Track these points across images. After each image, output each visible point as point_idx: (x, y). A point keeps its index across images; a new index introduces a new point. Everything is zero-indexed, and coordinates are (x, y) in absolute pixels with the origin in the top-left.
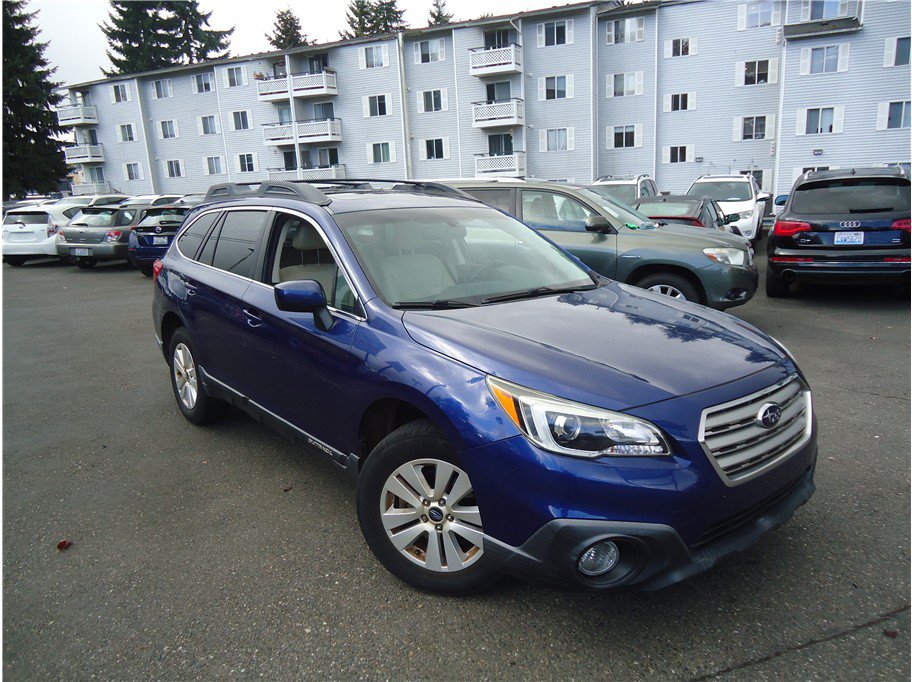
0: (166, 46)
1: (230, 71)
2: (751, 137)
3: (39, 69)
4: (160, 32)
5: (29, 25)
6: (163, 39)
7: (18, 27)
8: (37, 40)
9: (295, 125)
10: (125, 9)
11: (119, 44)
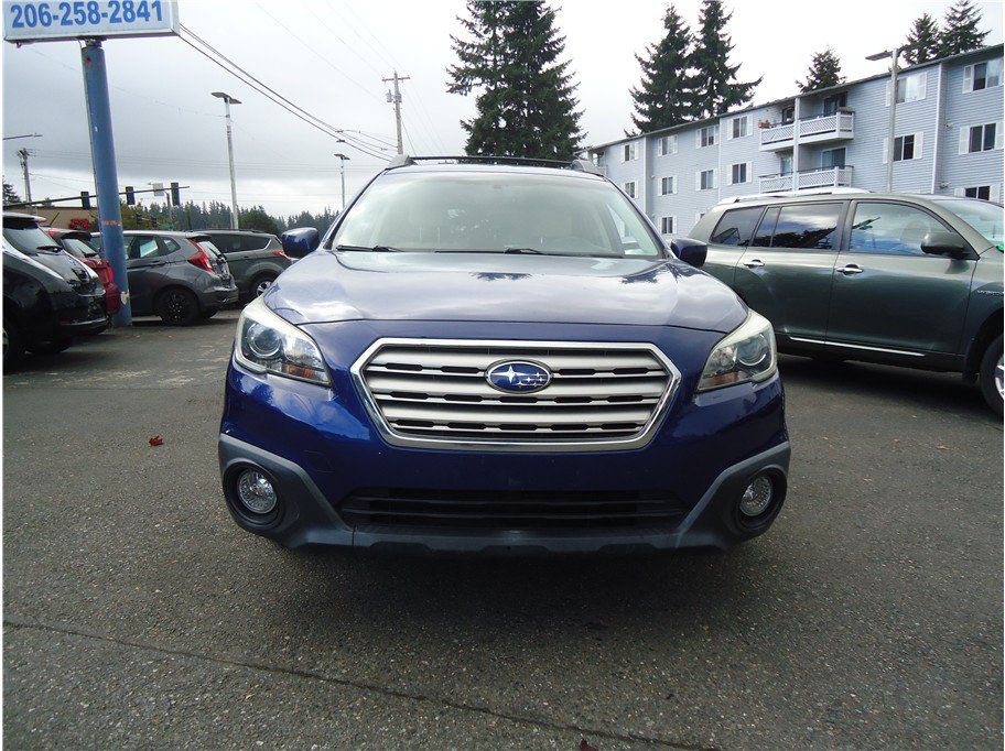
0: (689, 104)
1: (736, 121)
3: (572, 135)
4: (686, 90)
5: (569, 97)
6: (687, 97)
7: (560, 100)
8: (576, 110)
9: (796, 176)
10: (655, 72)
11: (645, 107)
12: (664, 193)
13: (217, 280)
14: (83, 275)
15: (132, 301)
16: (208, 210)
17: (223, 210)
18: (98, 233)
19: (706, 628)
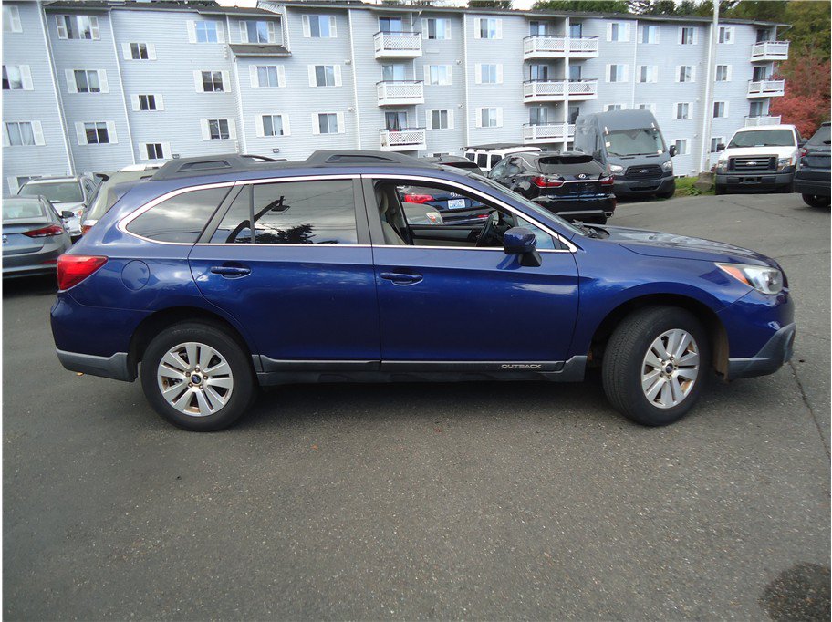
2: (217, 137)
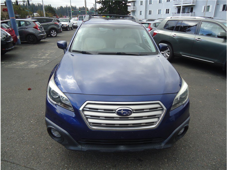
12: (150, 4)
13: (41, 32)
14: (7, 36)
15: (20, 38)
16: (37, 5)
17: (41, 5)
18: (9, 20)
19: (166, 160)
